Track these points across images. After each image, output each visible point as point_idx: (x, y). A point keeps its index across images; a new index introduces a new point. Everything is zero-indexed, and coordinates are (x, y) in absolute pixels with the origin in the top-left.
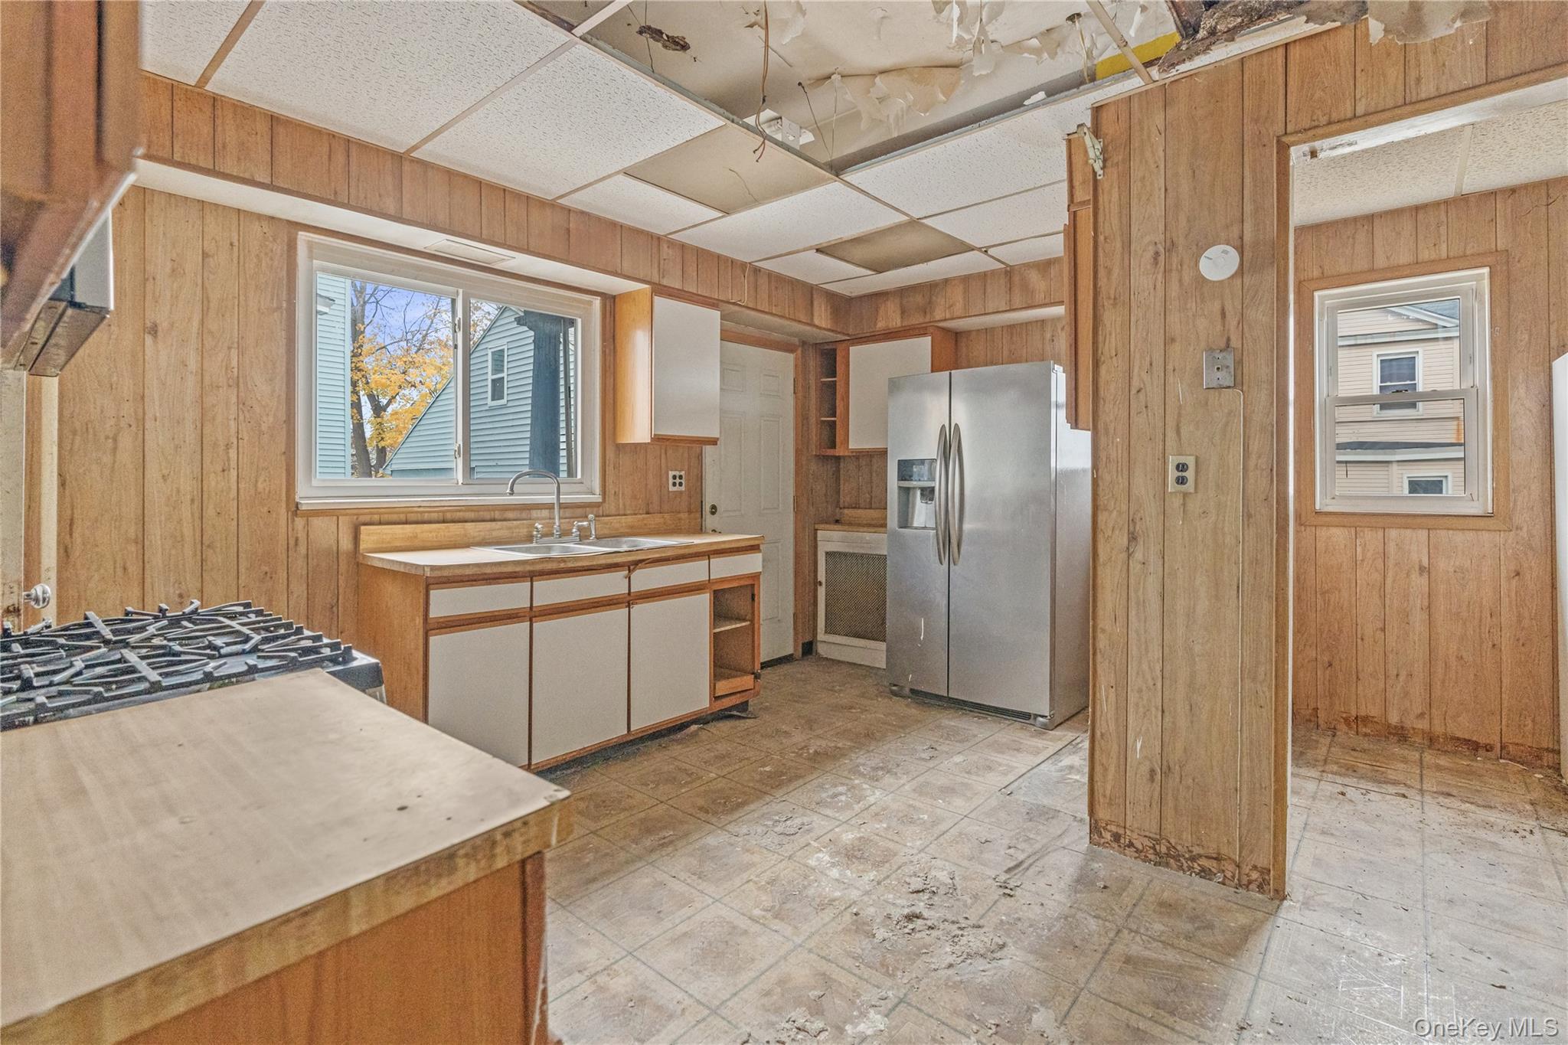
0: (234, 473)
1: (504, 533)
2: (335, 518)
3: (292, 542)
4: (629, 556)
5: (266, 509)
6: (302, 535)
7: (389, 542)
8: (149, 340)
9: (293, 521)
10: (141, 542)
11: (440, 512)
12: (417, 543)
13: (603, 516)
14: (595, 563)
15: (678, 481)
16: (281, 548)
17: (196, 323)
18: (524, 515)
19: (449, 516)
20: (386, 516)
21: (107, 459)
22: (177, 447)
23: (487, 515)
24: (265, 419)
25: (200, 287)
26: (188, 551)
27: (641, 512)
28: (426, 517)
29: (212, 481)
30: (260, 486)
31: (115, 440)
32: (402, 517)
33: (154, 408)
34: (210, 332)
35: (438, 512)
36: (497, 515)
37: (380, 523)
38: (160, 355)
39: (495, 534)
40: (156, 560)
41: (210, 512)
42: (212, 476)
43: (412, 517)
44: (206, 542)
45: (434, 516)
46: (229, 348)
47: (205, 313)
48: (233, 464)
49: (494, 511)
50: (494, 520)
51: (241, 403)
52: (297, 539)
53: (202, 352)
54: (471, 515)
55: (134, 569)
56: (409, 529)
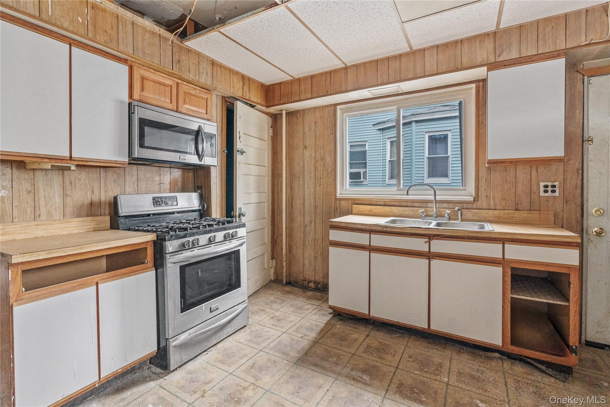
0: (322, 186)
1: (411, 213)
2: (347, 201)
3: (336, 209)
4: (428, 231)
5: (329, 197)
6: (338, 206)
7: (362, 212)
8: (305, 149)
9: (336, 201)
10: (304, 204)
11: (384, 201)
12: (372, 213)
13: (476, 209)
14: (404, 231)
15: (550, 189)
16: (333, 210)
17: (314, 143)
18: (424, 205)
19: (387, 203)
20: (364, 202)
21: (298, 183)
22: (310, 179)
23: (404, 204)
24: (329, 169)
25: (314, 133)
26: (313, 208)
27: (510, 208)
28: (378, 203)
29: (317, 188)
30: (328, 190)
31: (299, 177)
32: (369, 202)
33: (306, 169)
34: (317, 145)
35: (383, 201)
36: (409, 204)
37: (361, 204)
38: (307, 153)
39: (406, 213)
40: (306, 210)
41: (317, 198)
42: (318, 187)
43: (373, 203)
44: (316, 207)
45: (381, 203)
46: (321, 149)
47: (315, 140)
48: (322, 184)
49: (408, 202)
50: (408, 206)
51: (324, 165)
52: (337, 208)
53: (315, 151)
54: (397, 204)
55: (302, 212)
56: (369, 207)
